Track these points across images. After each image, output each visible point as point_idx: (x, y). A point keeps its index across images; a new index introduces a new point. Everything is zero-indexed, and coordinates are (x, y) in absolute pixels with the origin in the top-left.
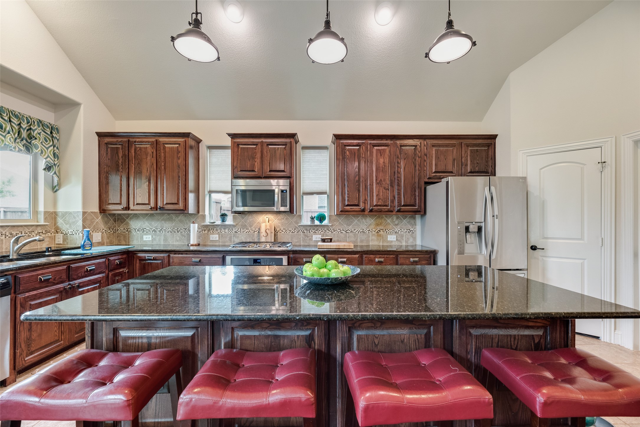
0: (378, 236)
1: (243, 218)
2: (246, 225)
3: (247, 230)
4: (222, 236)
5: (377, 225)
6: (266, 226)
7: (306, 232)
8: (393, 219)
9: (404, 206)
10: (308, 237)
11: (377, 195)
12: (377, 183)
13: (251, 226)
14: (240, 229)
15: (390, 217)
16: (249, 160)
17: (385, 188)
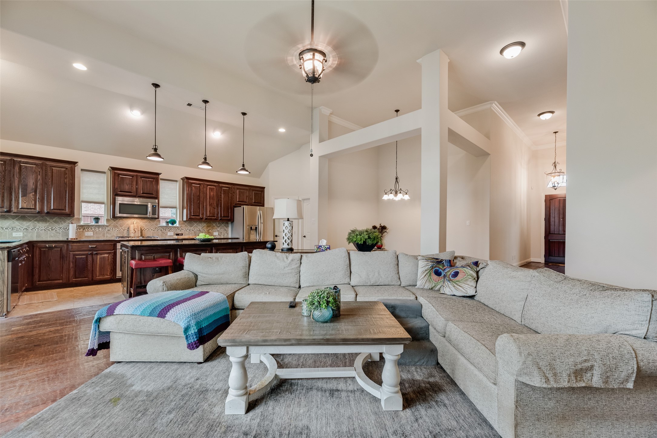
0: (208, 232)
1: (115, 221)
2: (117, 226)
3: (118, 229)
4: (96, 233)
5: (208, 227)
6: (134, 226)
7: (163, 230)
8: (216, 224)
9: (223, 217)
10: (164, 233)
11: (209, 211)
12: (209, 205)
13: (121, 227)
14: (112, 229)
15: (215, 223)
16: (127, 185)
17: (213, 208)
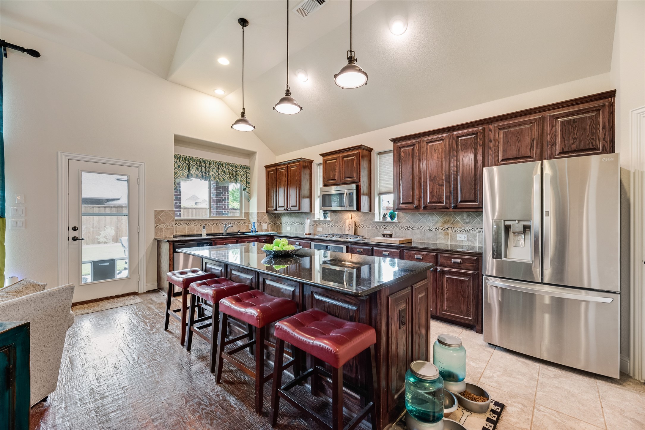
0: (445, 234)
1: (336, 215)
2: (337, 221)
3: (338, 225)
4: (324, 229)
5: (445, 222)
6: (349, 222)
7: (378, 227)
8: (463, 217)
9: (461, 202)
10: (380, 232)
11: (431, 193)
12: (431, 180)
13: (340, 222)
14: (334, 224)
15: (460, 214)
16: (332, 171)
17: (439, 184)
